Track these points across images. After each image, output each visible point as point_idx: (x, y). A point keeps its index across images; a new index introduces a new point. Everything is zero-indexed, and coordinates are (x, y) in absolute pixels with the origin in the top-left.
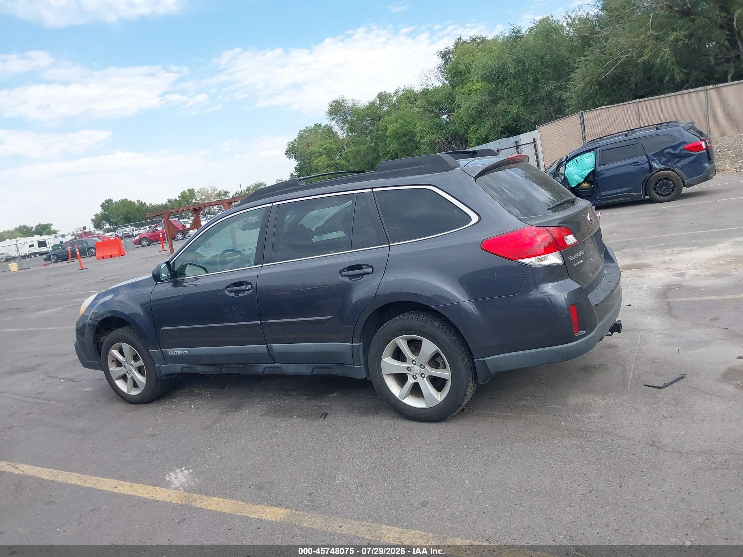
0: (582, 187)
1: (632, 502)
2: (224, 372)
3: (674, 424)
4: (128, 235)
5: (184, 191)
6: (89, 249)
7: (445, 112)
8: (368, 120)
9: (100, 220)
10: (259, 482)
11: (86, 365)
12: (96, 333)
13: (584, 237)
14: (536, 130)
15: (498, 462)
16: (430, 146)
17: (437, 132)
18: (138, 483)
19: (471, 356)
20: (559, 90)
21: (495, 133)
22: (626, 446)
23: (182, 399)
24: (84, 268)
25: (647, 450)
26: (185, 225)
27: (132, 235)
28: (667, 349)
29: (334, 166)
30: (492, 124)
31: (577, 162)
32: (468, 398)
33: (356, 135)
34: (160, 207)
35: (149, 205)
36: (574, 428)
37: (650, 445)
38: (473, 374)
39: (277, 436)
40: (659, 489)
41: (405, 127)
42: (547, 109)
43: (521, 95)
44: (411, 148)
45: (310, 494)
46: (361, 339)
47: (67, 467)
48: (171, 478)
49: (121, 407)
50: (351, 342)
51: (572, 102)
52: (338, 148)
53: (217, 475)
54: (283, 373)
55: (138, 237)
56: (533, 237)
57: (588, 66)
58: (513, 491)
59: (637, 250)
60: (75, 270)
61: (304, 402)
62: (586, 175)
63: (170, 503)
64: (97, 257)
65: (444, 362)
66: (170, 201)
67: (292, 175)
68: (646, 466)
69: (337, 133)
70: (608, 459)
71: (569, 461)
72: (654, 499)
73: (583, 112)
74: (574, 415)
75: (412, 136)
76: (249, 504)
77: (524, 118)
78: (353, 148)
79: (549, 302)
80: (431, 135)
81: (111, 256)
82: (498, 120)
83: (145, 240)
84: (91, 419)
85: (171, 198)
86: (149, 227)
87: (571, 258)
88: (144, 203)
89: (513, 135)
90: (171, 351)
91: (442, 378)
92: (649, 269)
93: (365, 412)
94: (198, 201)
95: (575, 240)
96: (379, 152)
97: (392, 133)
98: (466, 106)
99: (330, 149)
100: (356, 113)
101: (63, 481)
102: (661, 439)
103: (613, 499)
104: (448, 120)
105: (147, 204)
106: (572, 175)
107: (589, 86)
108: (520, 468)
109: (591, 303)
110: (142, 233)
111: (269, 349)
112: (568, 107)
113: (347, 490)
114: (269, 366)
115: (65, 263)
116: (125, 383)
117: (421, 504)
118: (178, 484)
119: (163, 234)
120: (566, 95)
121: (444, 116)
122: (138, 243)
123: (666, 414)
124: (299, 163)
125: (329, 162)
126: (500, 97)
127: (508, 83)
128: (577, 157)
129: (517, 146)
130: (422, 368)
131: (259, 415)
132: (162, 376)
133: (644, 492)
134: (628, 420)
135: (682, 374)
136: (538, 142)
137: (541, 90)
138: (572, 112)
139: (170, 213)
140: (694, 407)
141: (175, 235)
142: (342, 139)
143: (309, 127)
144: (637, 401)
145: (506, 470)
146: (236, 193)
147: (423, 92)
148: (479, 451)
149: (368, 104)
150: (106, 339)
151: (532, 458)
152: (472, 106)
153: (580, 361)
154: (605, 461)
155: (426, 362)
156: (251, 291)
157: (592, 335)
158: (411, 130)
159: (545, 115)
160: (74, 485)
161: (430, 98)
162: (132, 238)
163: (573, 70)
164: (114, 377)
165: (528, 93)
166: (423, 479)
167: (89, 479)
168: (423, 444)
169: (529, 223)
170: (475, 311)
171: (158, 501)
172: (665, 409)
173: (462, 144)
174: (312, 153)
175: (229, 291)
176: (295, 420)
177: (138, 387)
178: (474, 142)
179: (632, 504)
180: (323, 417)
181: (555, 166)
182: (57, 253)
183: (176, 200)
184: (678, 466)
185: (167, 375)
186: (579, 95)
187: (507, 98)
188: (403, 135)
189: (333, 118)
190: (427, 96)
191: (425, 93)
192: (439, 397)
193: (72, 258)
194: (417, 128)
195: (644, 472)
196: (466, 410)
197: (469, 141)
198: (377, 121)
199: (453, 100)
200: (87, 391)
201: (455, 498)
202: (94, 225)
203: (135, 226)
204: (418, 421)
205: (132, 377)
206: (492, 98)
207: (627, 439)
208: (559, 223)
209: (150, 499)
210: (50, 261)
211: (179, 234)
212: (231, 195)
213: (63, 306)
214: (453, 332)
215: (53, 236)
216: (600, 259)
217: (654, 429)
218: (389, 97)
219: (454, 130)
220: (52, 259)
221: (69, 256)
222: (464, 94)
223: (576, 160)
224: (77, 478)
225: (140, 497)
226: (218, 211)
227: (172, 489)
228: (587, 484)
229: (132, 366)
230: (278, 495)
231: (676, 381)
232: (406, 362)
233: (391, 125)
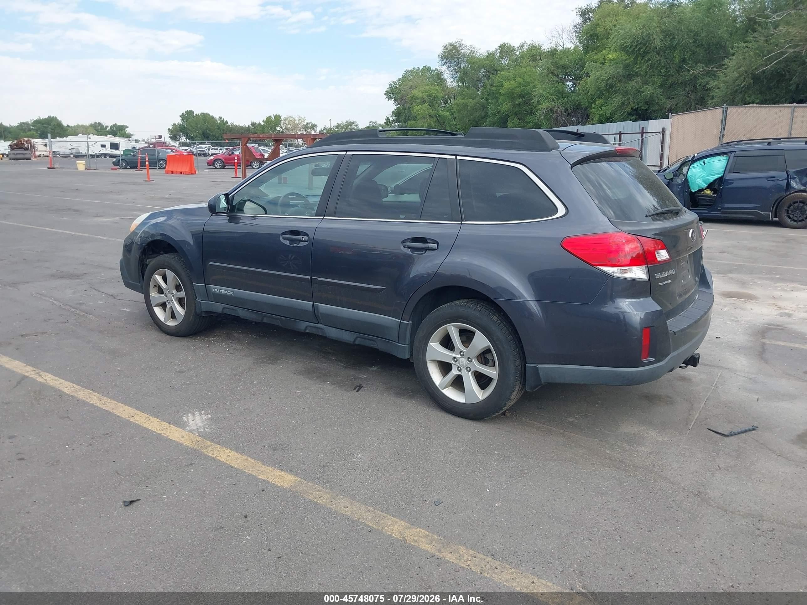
0: (703, 193)
1: (657, 551)
2: (265, 322)
3: (728, 478)
4: (203, 153)
5: (270, 116)
6: (160, 160)
7: (571, 79)
8: (484, 72)
9: (178, 132)
10: (275, 442)
11: (128, 285)
12: (142, 254)
13: (679, 255)
14: (668, 118)
15: (526, 476)
16: (547, 113)
17: (558, 100)
18: (154, 417)
19: (524, 360)
20: (707, 76)
21: (622, 113)
22: (669, 490)
23: (218, 340)
24: (151, 180)
25: (690, 500)
26: (263, 153)
27: (207, 153)
28: (745, 395)
29: (435, 117)
30: (620, 103)
31: (704, 165)
32: (512, 403)
33: (466, 87)
34: (242, 128)
35: (231, 125)
36: (618, 459)
37: (695, 495)
38: (523, 379)
39: (306, 398)
40: (690, 543)
41: (523, 88)
42: (688, 97)
43: (661, 75)
44: (525, 112)
45: (324, 467)
46: (411, 317)
47: (89, 386)
48: (188, 419)
49: (156, 335)
50: (400, 319)
51: (718, 93)
52: (443, 98)
53: (235, 427)
54: (324, 335)
55: (212, 157)
56: (621, 244)
57: (747, 54)
58: (534, 511)
59: (746, 277)
60: (141, 181)
61: (341, 369)
62: (711, 181)
63: (182, 444)
64: (166, 171)
65: (493, 360)
66: (253, 124)
67: (387, 119)
68: (684, 516)
69: (446, 80)
70: (644, 500)
71: (602, 493)
72: (682, 552)
73: (727, 107)
74: (622, 444)
75: (529, 98)
76: (260, 464)
77: (658, 103)
78: (461, 100)
79: (623, 319)
80: (550, 101)
81: (181, 173)
82: (628, 99)
83: (219, 162)
84: (123, 341)
85: (255, 121)
86: (227, 149)
87: (658, 276)
88: (226, 121)
89: (642, 119)
90: (215, 289)
91: (488, 376)
92: (752, 301)
93: (402, 393)
94: (283, 129)
95: (668, 257)
96: (488, 110)
97: (507, 92)
98: (596, 76)
99: (434, 97)
100: (471, 62)
101: (83, 399)
102: (709, 491)
103: (638, 543)
104: (572, 89)
105: (229, 123)
106: (695, 178)
107: (742, 78)
108: (549, 488)
109: (669, 329)
110: (218, 154)
111: (315, 308)
112: (713, 99)
113: (362, 471)
114: (312, 326)
115: (133, 171)
116: (164, 312)
117: (434, 502)
118: (193, 427)
119: (239, 159)
120: (713, 83)
121: (569, 84)
122: (211, 164)
123: (723, 466)
124: (398, 107)
125: (431, 111)
126: (637, 72)
127: (649, 59)
128: (706, 159)
129: (643, 133)
130: (470, 362)
131: (292, 372)
132: (202, 312)
133: (673, 543)
134: (679, 463)
135: (753, 426)
136: (668, 133)
137: (686, 73)
138: (715, 104)
139: (249, 139)
140: (755, 465)
141: (251, 162)
142: (450, 88)
143: (416, 68)
144: (695, 444)
145: (533, 487)
146: (325, 129)
147: (551, 52)
148: (509, 460)
149: (486, 54)
150: (152, 262)
151: (563, 481)
152: (602, 78)
153: (645, 388)
154: (641, 501)
155: (475, 355)
156: (307, 243)
157: (660, 365)
158: (529, 91)
159: (683, 103)
160: (92, 405)
161: (557, 59)
162: (207, 157)
163: (727, 55)
164: (153, 303)
165: (670, 73)
166: (442, 477)
167: (108, 402)
168: (453, 439)
169: (620, 227)
170: (539, 313)
171: (171, 439)
172: (723, 459)
173: (582, 118)
174: (414, 98)
175: (284, 239)
176: (327, 386)
177: (176, 319)
178: (596, 119)
179: (656, 552)
180: (357, 389)
181: (678, 165)
182: (127, 159)
183: (260, 124)
184: (718, 524)
185: (207, 312)
186: (729, 87)
187: (643, 75)
188: (519, 95)
189: (446, 62)
190: (554, 57)
191: (553, 53)
192: (481, 395)
193: (141, 166)
194: (536, 90)
195: (680, 521)
196: (508, 414)
197: (590, 116)
198: (493, 74)
199: (582, 67)
200: (126, 312)
201: (471, 504)
202: (170, 136)
203: (212, 144)
204: (454, 415)
205: (171, 307)
206: (627, 72)
207: (672, 483)
208: (654, 234)
209: (163, 436)
210: (118, 165)
211: (256, 162)
212: (318, 130)
213: (121, 216)
214: (510, 330)
215: (126, 139)
216: (694, 282)
217: (704, 478)
218: (512, 50)
219: (577, 101)
220: (121, 163)
221: (138, 164)
222: (596, 62)
223: (704, 162)
224: (97, 399)
225: (153, 431)
226: (302, 144)
227: (187, 430)
228: (614, 521)
229: (173, 296)
230: (291, 460)
231: (744, 432)
232: (454, 351)
233: (508, 82)
